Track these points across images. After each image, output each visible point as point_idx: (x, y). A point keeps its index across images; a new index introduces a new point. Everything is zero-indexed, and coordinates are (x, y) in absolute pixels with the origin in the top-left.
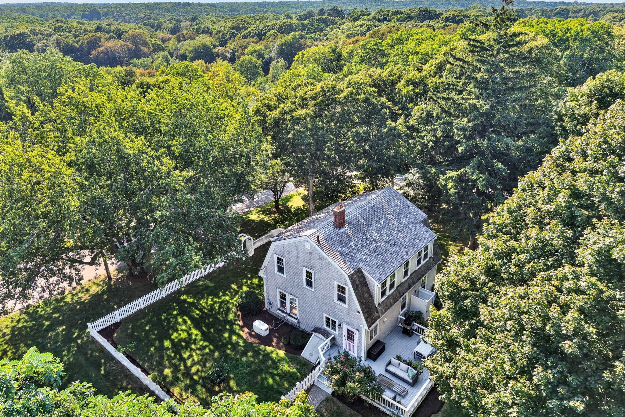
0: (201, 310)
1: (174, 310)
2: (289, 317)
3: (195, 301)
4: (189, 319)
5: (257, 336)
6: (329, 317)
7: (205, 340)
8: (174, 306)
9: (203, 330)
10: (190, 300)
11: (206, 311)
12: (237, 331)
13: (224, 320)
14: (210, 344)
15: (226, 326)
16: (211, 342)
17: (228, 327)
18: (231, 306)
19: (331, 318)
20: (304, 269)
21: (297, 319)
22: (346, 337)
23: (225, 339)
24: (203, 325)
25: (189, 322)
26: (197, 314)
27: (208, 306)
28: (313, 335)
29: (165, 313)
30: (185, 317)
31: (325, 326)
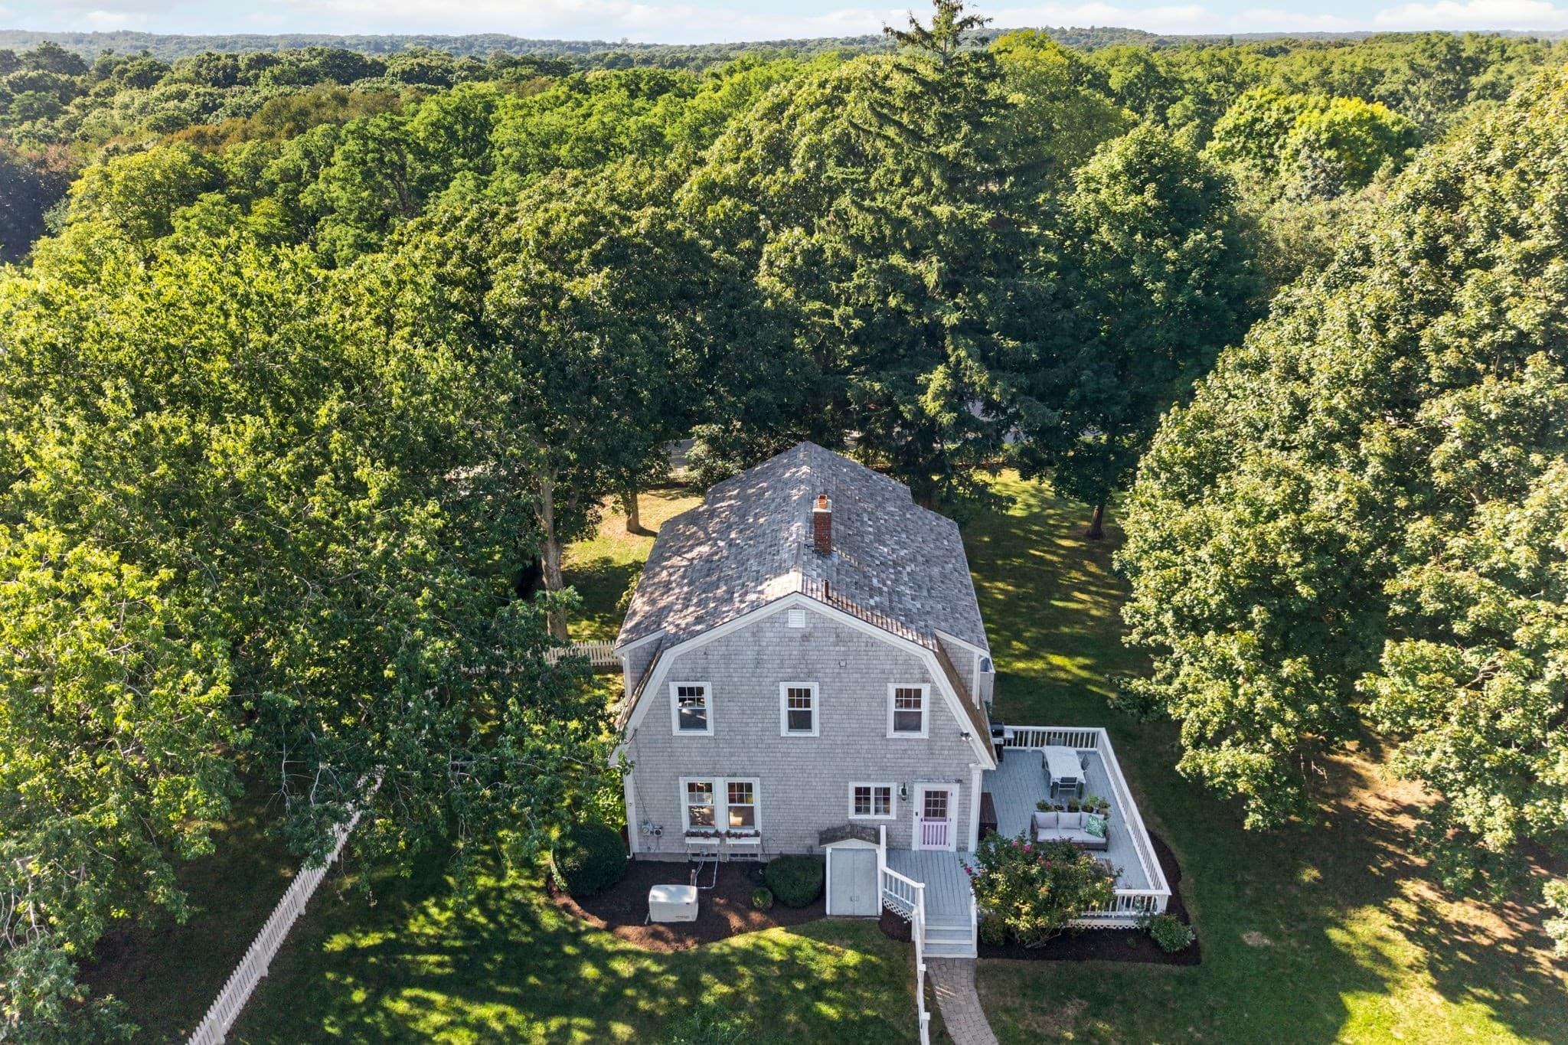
0: (436, 948)
1: (348, 991)
2: (730, 841)
3: (392, 935)
4: (427, 989)
5: (680, 929)
6: (862, 785)
7: (545, 1016)
8: (334, 983)
9: (504, 994)
10: (373, 939)
11: (458, 943)
12: (610, 947)
13: (537, 939)
14: (568, 1014)
15: (561, 951)
16: (566, 1008)
17: (569, 950)
18: (518, 896)
19: (872, 786)
20: (784, 688)
21: (757, 834)
22: (922, 815)
23: (598, 982)
24: (492, 983)
25: (438, 998)
26: (440, 965)
27: (447, 928)
28: (829, 851)
29: (324, 1014)
30: (407, 992)
31: (853, 816)
